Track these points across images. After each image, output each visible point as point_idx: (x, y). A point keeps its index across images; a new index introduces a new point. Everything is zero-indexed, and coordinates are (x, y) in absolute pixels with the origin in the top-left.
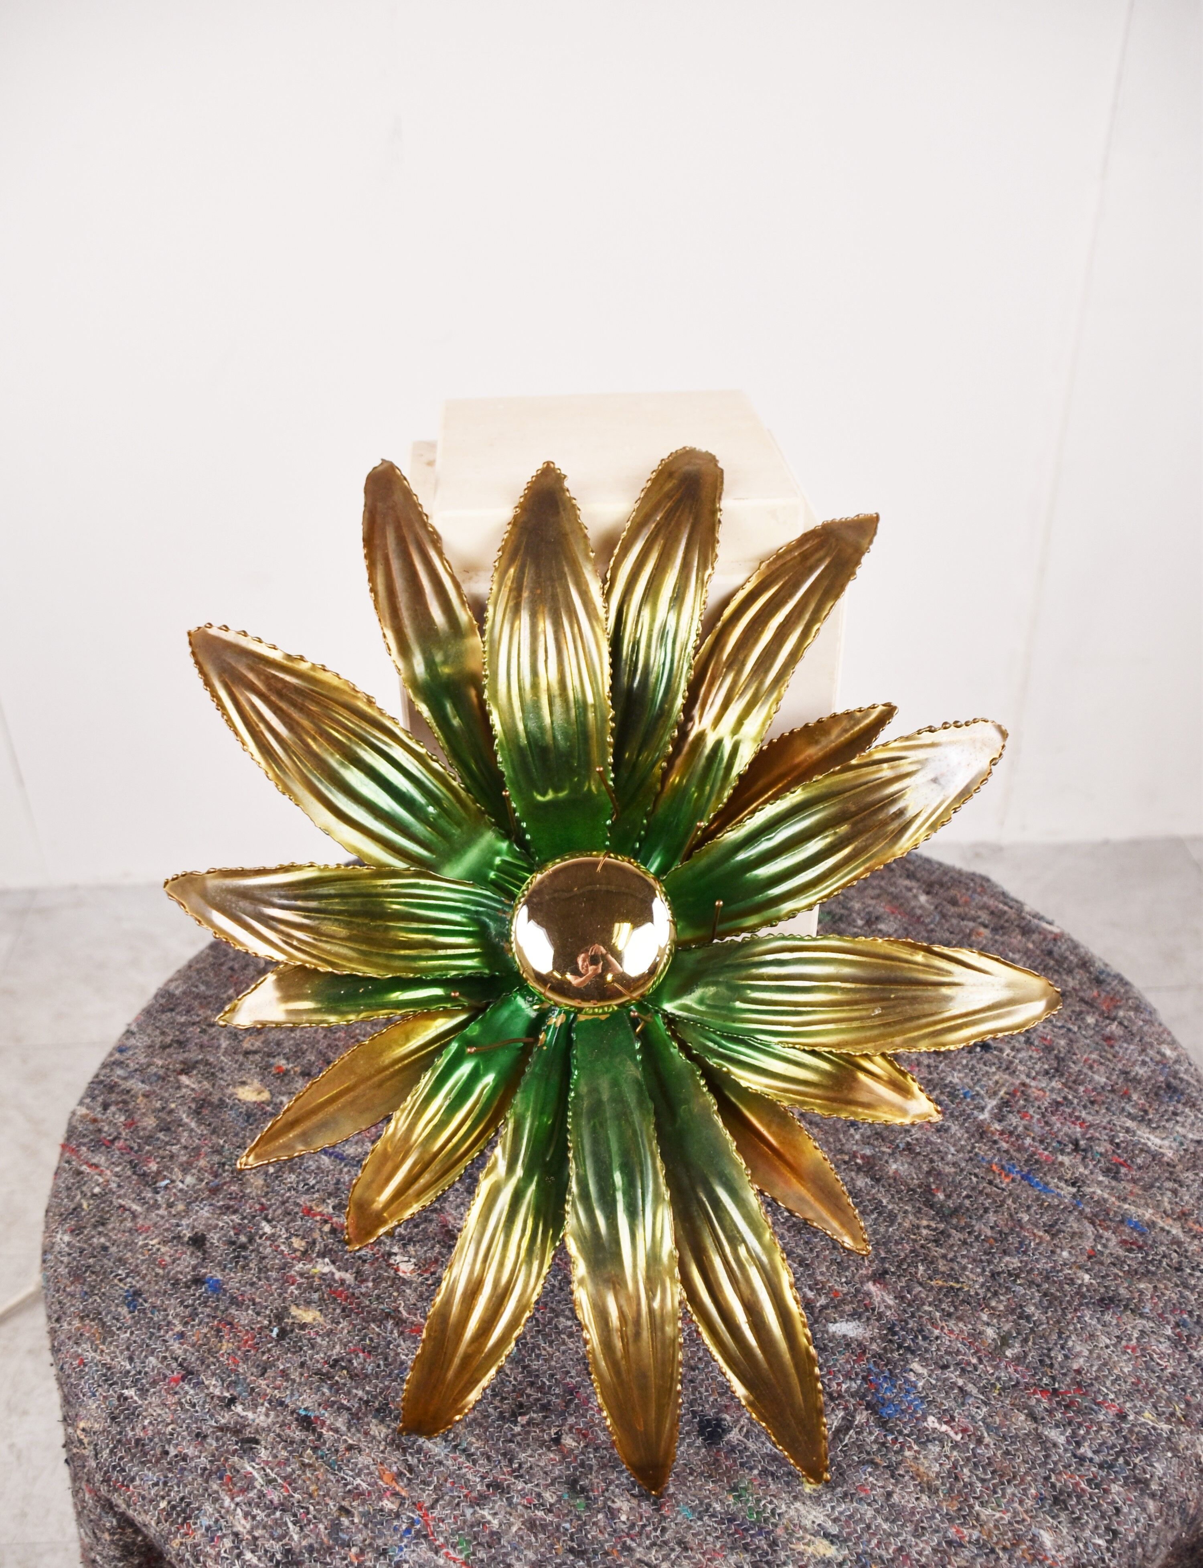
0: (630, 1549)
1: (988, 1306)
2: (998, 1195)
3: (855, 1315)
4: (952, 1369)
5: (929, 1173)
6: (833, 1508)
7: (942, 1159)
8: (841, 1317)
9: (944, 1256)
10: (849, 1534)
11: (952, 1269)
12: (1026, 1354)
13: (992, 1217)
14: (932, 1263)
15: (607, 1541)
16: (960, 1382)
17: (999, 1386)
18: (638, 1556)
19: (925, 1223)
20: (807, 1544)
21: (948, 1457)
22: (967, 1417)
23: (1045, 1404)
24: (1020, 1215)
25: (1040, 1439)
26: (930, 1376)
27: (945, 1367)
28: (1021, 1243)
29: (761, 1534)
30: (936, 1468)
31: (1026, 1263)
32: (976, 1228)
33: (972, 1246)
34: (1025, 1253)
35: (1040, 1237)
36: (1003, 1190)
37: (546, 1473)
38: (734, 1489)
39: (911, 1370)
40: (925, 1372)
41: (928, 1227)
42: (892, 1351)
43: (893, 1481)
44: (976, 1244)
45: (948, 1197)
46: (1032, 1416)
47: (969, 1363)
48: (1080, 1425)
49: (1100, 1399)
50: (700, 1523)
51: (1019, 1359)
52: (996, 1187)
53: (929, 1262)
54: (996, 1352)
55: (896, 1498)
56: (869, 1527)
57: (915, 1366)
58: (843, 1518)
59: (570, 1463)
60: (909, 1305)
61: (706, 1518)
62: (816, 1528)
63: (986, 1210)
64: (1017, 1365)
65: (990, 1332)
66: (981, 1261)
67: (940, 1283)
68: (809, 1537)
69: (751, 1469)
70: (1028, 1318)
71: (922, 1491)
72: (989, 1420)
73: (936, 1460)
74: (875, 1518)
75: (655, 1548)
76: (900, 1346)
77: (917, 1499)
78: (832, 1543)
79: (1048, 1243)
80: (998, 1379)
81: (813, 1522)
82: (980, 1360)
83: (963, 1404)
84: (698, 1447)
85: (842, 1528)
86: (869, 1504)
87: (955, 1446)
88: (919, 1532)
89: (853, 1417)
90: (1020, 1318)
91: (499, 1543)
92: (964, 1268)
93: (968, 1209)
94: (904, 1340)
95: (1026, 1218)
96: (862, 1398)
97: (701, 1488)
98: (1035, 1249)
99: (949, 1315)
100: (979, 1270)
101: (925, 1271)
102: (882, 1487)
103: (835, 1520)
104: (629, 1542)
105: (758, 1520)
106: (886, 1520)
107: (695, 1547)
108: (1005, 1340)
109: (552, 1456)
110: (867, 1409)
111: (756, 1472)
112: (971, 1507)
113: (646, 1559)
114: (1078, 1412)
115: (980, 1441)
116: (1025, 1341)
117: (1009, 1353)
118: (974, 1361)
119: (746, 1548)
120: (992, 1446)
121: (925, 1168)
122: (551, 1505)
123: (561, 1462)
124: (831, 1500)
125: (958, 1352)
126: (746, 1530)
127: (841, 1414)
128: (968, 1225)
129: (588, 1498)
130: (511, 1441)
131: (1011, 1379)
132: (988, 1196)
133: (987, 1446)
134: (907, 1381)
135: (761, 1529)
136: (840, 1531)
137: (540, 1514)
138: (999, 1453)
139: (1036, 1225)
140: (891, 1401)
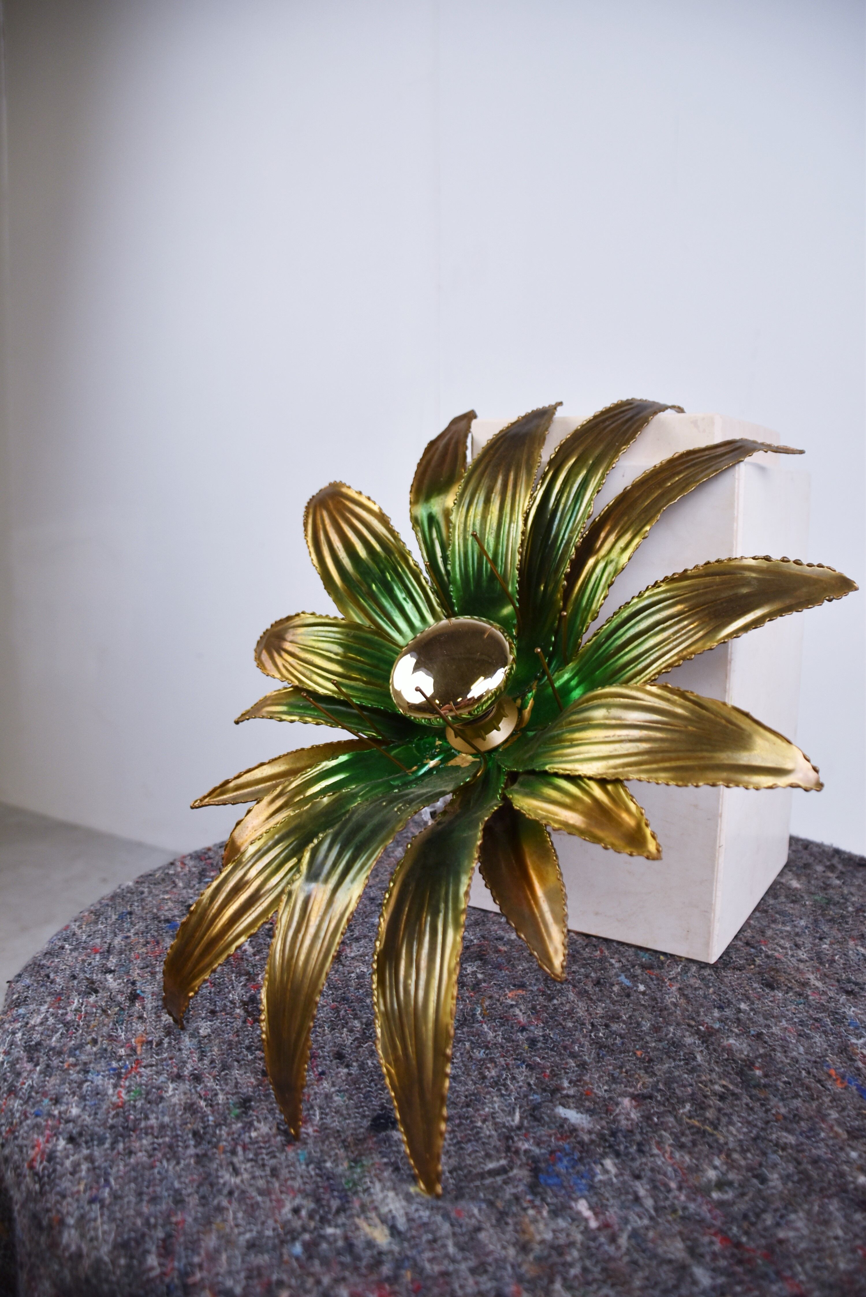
0: (234, 1152)
1: (728, 1156)
2: (820, 1092)
3: (590, 1112)
4: (644, 1181)
5: (761, 1056)
6: (417, 1210)
7: (785, 1052)
8: (576, 1108)
9: (719, 1110)
10: (413, 1237)
11: (718, 1119)
12: (734, 1203)
13: (797, 1103)
14: (702, 1108)
15: (226, 1140)
16: (642, 1192)
17: (680, 1213)
18: (235, 1160)
19: (724, 1083)
20: (369, 1225)
21: (568, 1235)
22: (621, 1218)
23: (717, 1247)
24: (831, 1112)
25: (682, 1270)
26: (616, 1176)
27: (638, 1177)
28: (811, 1130)
29: (340, 1198)
30: (549, 1236)
31: (802, 1144)
32: (772, 1103)
33: (755, 1113)
34: (808, 1138)
35: (836, 1133)
36: (829, 1090)
37: (236, 1087)
38: (355, 1161)
39: (602, 1165)
40: (613, 1170)
41: (724, 1086)
42: (599, 1146)
43: (494, 1221)
44: (762, 1114)
45: (766, 1076)
46: (692, 1251)
47: (666, 1185)
48: (740, 1282)
49: (788, 1273)
50: (304, 1167)
51: (721, 1204)
52: (823, 1086)
53: (700, 1107)
54: (702, 1191)
55: (482, 1236)
56: (435, 1240)
57: (608, 1163)
58: (418, 1222)
59: (260, 1090)
60: (650, 1126)
61: (311, 1166)
62: (390, 1216)
63: (797, 1096)
64: (716, 1207)
65: (712, 1174)
66: (755, 1126)
67: (697, 1123)
68: (377, 1221)
69: (383, 1157)
70: (763, 1180)
71: (514, 1245)
72: (642, 1231)
73: (554, 1231)
74: (447, 1237)
75: (253, 1163)
76: (611, 1146)
77: (504, 1248)
78: (392, 1235)
79: (844, 1141)
80: (685, 1208)
81: (390, 1211)
82: (680, 1188)
83: (628, 1208)
84: (361, 1127)
85: (410, 1228)
86: (452, 1225)
87: (586, 1231)
88: (478, 1270)
89: (512, 1168)
90: (756, 1176)
91: (157, 1104)
92: (731, 1123)
93: (778, 1090)
94: (619, 1144)
95: (834, 1115)
96: (534, 1162)
97: (333, 1149)
98: (823, 1140)
99: (682, 1146)
100: (745, 1130)
101: (690, 1111)
102: (479, 1221)
103: (410, 1220)
104: (239, 1149)
105: (350, 1189)
106: (456, 1244)
107: (282, 1177)
108: (721, 1185)
109: (253, 1080)
110: (531, 1171)
111: (385, 1160)
112: (552, 1282)
113: (238, 1165)
114: (749, 1272)
115: (613, 1239)
116: (743, 1195)
117: (715, 1195)
118: (673, 1185)
119: (318, 1200)
120: (624, 1249)
121: (762, 1051)
122: (218, 1104)
123: (254, 1087)
124: (421, 1204)
125: (665, 1174)
126: (333, 1190)
127: (503, 1162)
128: (766, 1099)
129: (246, 1113)
130: (238, 1061)
131: (699, 1215)
132: (808, 1088)
133: (618, 1248)
134: (591, 1170)
135: (346, 1196)
136: (407, 1231)
137: (203, 1103)
138: (626, 1259)
139: (839, 1123)
140: (558, 1175)
